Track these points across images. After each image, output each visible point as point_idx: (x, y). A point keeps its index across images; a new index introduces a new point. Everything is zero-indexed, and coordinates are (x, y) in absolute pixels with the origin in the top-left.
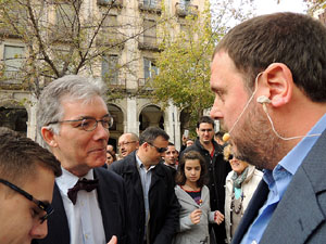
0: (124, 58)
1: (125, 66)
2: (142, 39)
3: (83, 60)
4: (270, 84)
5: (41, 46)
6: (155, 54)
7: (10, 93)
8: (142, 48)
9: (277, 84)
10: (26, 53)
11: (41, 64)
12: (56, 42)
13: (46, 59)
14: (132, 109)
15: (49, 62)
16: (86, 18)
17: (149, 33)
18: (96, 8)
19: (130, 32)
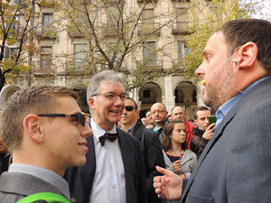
0: (160, 43)
1: (161, 50)
2: (175, 25)
3: (127, 49)
4: (243, 55)
5: (97, 42)
6: (186, 37)
7: (79, 78)
8: (175, 33)
9: (247, 55)
10: (87, 48)
11: (97, 55)
12: (107, 37)
13: (101, 50)
14: (168, 85)
15: (103, 53)
16: (128, 14)
17: (180, 19)
18: (137, 5)
19: (163, 21)
